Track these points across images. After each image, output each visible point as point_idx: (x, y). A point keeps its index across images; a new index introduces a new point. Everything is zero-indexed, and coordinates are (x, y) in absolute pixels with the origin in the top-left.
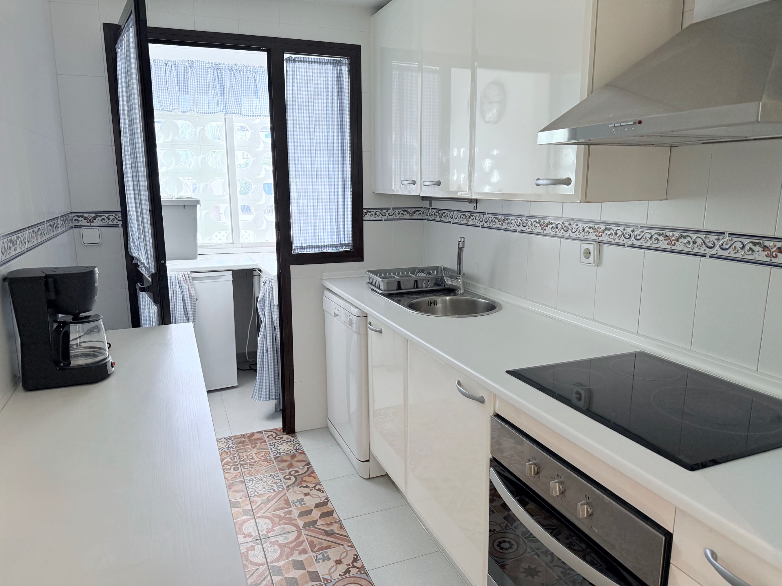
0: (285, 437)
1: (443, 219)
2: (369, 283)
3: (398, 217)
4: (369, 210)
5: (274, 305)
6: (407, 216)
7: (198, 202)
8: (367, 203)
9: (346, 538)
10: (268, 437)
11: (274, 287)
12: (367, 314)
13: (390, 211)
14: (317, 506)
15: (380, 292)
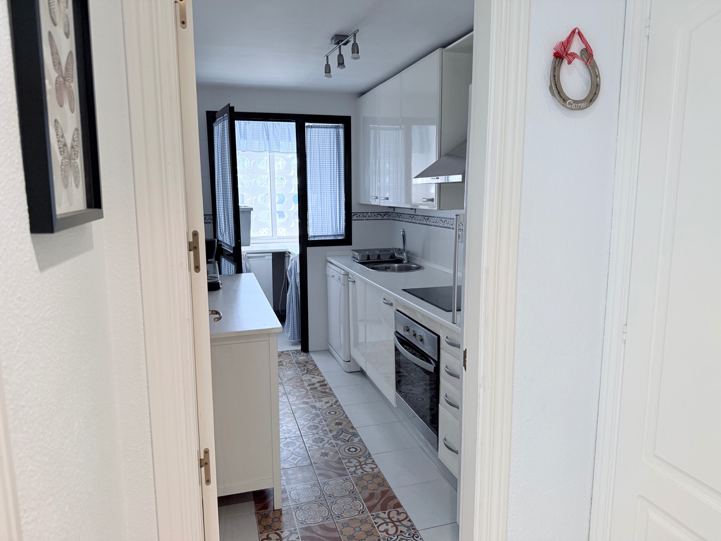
0: (303, 353)
1: (400, 219)
2: (353, 257)
3: (374, 218)
4: (356, 214)
5: (297, 273)
6: (380, 217)
7: (252, 209)
8: (354, 209)
9: (333, 394)
10: (292, 353)
11: (297, 262)
12: (348, 273)
13: (369, 214)
14: (318, 382)
15: (357, 261)
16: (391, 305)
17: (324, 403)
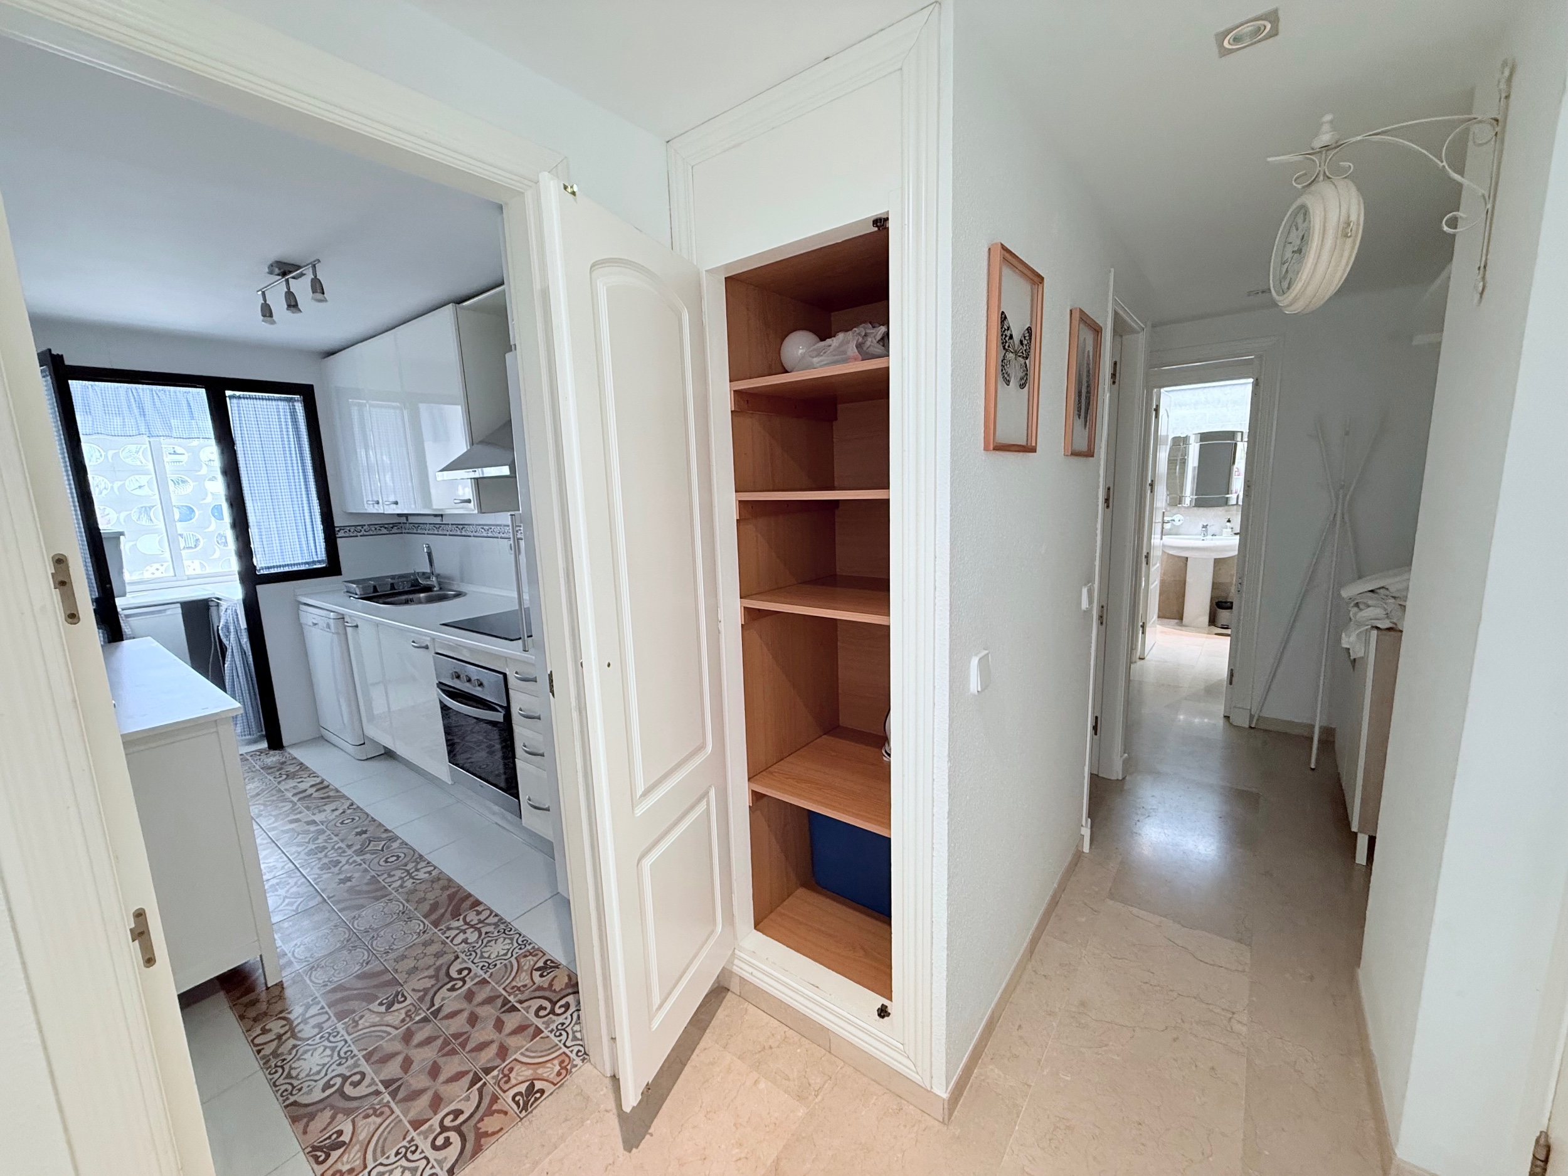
0: (272, 752)
1: (419, 531)
2: (347, 592)
3: (375, 533)
4: (342, 528)
5: (241, 629)
6: (385, 531)
7: (122, 534)
8: (338, 522)
9: (344, 796)
10: (251, 756)
11: (238, 612)
12: (343, 615)
13: (365, 527)
14: (312, 786)
15: (357, 596)
16: (427, 647)
17: (328, 811)
